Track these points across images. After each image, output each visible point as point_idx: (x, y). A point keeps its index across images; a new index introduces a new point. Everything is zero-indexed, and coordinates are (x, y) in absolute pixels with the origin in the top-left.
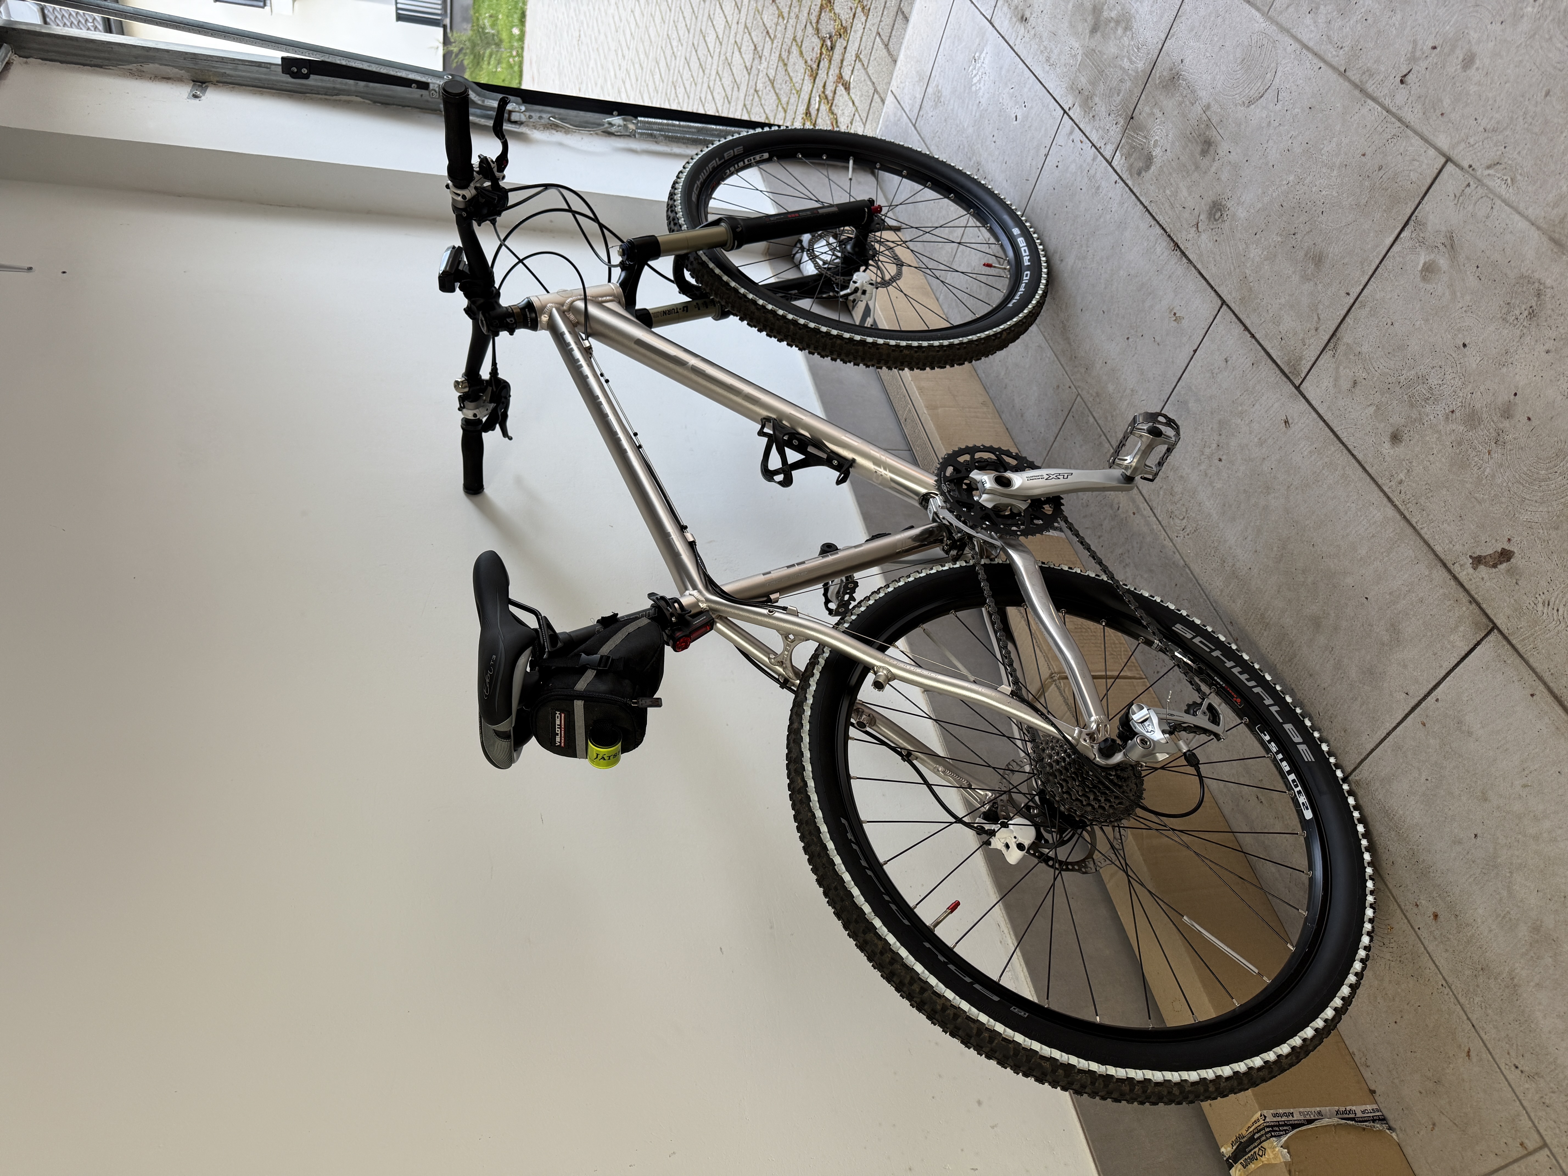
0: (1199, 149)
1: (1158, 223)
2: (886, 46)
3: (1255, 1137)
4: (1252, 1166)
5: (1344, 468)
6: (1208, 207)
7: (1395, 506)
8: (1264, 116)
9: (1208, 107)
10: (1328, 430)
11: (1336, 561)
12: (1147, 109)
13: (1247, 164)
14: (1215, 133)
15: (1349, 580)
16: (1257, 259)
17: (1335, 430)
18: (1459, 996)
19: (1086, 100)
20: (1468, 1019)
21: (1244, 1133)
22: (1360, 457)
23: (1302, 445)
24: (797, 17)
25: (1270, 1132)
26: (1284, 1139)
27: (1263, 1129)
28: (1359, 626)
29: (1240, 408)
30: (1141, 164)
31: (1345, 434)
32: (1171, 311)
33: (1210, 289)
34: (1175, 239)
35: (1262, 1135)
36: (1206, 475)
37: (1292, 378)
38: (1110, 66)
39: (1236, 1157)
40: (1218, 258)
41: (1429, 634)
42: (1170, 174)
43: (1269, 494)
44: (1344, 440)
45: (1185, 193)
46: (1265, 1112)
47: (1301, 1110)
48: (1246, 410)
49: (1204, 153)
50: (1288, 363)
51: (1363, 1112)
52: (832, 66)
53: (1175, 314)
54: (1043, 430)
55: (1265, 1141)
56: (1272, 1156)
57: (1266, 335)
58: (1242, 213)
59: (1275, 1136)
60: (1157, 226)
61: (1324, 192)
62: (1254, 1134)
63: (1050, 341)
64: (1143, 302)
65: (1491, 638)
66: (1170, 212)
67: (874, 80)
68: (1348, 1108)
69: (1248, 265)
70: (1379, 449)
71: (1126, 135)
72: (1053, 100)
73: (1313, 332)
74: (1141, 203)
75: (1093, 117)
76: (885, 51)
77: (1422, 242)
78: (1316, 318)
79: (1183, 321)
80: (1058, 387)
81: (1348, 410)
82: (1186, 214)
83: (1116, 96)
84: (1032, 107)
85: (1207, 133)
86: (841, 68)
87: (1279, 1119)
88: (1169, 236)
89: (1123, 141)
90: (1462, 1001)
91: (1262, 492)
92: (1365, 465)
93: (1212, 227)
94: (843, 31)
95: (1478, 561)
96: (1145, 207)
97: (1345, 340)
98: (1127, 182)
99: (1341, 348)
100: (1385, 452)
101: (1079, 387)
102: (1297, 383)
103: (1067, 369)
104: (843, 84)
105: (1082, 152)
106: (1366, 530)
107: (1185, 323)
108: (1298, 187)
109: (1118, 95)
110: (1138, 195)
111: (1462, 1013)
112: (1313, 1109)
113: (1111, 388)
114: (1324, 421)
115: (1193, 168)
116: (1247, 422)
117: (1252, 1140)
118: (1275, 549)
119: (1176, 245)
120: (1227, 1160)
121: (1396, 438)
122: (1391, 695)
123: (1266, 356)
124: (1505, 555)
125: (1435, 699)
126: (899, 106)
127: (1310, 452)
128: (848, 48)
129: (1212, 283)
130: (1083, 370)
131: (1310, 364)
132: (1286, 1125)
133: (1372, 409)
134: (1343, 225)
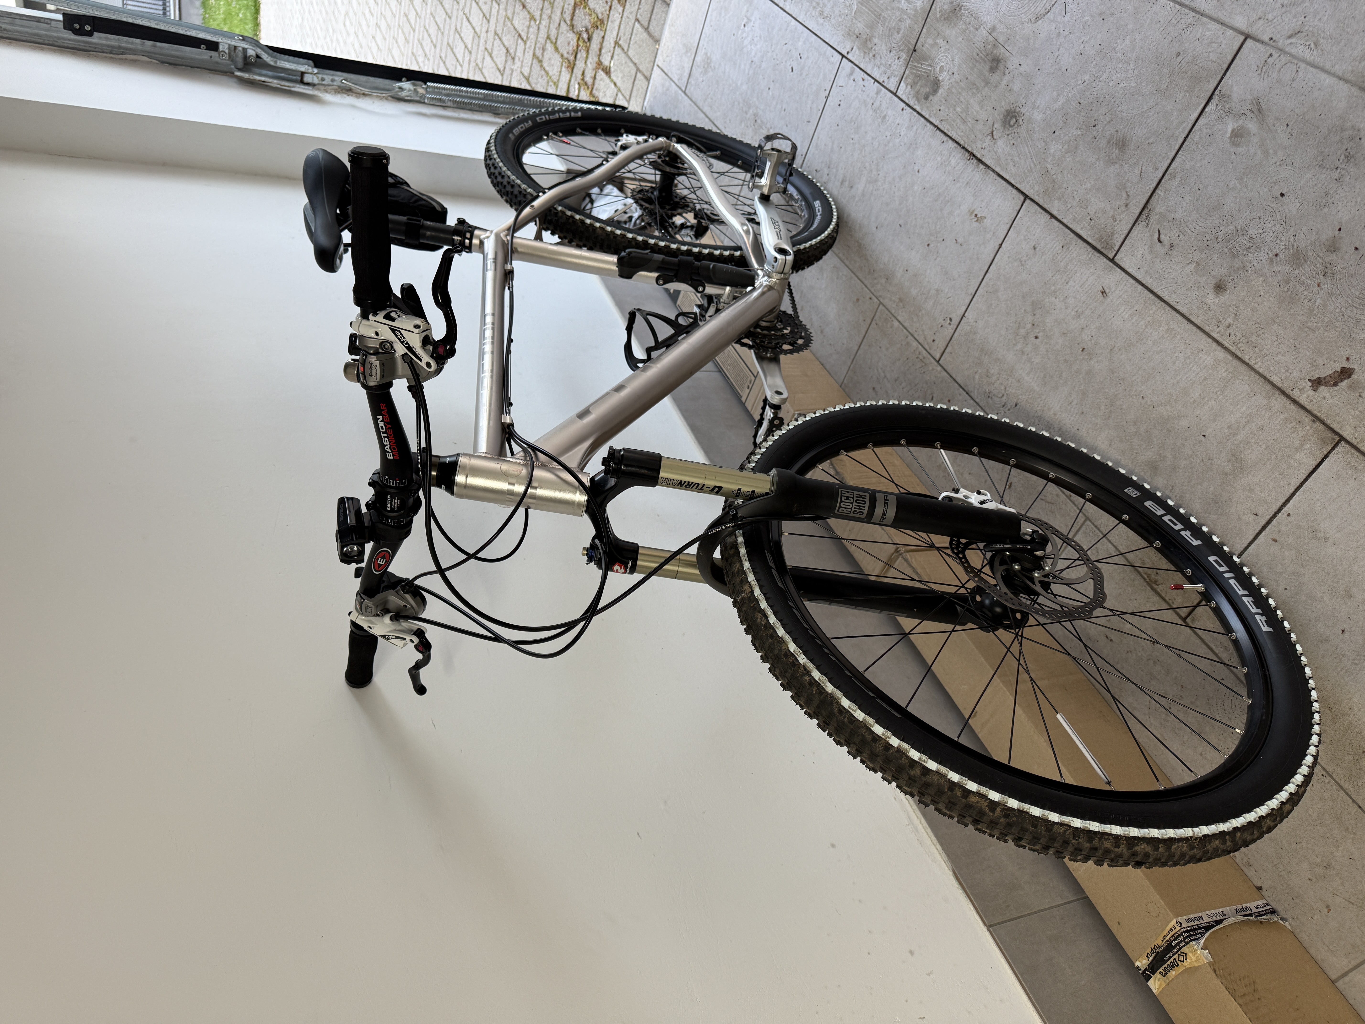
0: (987, 67)
1: (951, 138)
2: (647, 29)
3: (1173, 944)
4: (1173, 973)
5: (1168, 324)
6: (1001, 117)
7: (1226, 349)
8: (1053, 28)
9: (994, 29)
10: (1148, 293)
11: (1168, 407)
12: (930, 41)
13: (1039, 72)
14: (1003, 50)
15: (1184, 423)
16: (1059, 153)
17: (1155, 291)
18: (1342, 783)
19: (865, 43)
20: (1354, 801)
21: (1160, 942)
22: (1184, 311)
23: (1122, 310)
24: (550, 17)
25: (1188, 936)
26: (1202, 941)
27: (1181, 935)
28: (1198, 461)
29: (1053, 288)
30: (928, 90)
31: (1166, 293)
32: (972, 213)
33: (1010, 188)
34: (970, 149)
35: (1181, 941)
36: (1023, 352)
37: (1105, 252)
38: (887, 9)
39: (1152, 969)
40: (1016, 159)
41: (1273, 457)
42: (960, 93)
43: (1091, 359)
44: (1166, 298)
45: (977, 107)
46: (1179, 919)
47: (1208, 912)
48: (1060, 289)
49: (993, 70)
50: (1100, 240)
51: (1257, 908)
52: (590, 55)
53: (976, 215)
54: (845, 342)
55: (1184, 946)
56: (1194, 959)
57: (1074, 219)
58: (1038, 116)
59: (1194, 940)
60: (950, 141)
61: (1122, 85)
62: (1172, 942)
63: (845, 261)
64: (942, 210)
65: (1339, 449)
66: (962, 127)
67: (636, 61)
68: (1244, 906)
69: (1049, 160)
70: (1203, 300)
71: (909, 66)
72: (830, 48)
73: (1123, 208)
74: (931, 123)
75: (874, 56)
76: (645, 35)
77: (1229, 112)
78: (1125, 195)
79: (985, 220)
80: (858, 300)
81: (1167, 271)
82: (980, 126)
83: (896, 34)
84: (808, 58)
85: (995, 52)
86: (599, 55)
87: (1192, 924)
88: (963, 148)
89: (907, 72)
90: (1345, 785)
91: (1083, 359)
92: (1190, 317)
93: (1008, 133)
94: (600, 23)
95: (1317, 383)
96: (935, 126)
97: (1157, 210)
98: (915, 107)
99: (1154, 218)
100: (1209, 302)
101: (880, 296)
102: (1111, 256)
103: (866, 282)
104: (603, 70)
105: (864, 89)
106: (1197, 374)
107: (987, 222)
108: (1094, 84)
109: (898, 33)
110: (927, 116)
111: (1346, 797)
112: (1217, 911)
113: (914, 292)
114: (1143, 285)
115: (983, 84)
116: (1062, 299)
117: (1169, 948)
118: (1103, 407)
119: (972, 154)
120: (1144, 972)
121: (1219, 288)
122: (1239, 518)
123: (1075, 238)
124: (1346, 373)
125: (1286, 514)
126: (666, 77)
127: (1131, 315)
128: (606, 37)
129: (1013, 182)
130: (883, 281)
131: (1123, 237)
132: (1199, 928)
133: (1192, 267)
134: (1145, 109)
